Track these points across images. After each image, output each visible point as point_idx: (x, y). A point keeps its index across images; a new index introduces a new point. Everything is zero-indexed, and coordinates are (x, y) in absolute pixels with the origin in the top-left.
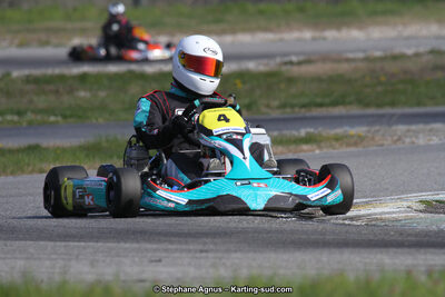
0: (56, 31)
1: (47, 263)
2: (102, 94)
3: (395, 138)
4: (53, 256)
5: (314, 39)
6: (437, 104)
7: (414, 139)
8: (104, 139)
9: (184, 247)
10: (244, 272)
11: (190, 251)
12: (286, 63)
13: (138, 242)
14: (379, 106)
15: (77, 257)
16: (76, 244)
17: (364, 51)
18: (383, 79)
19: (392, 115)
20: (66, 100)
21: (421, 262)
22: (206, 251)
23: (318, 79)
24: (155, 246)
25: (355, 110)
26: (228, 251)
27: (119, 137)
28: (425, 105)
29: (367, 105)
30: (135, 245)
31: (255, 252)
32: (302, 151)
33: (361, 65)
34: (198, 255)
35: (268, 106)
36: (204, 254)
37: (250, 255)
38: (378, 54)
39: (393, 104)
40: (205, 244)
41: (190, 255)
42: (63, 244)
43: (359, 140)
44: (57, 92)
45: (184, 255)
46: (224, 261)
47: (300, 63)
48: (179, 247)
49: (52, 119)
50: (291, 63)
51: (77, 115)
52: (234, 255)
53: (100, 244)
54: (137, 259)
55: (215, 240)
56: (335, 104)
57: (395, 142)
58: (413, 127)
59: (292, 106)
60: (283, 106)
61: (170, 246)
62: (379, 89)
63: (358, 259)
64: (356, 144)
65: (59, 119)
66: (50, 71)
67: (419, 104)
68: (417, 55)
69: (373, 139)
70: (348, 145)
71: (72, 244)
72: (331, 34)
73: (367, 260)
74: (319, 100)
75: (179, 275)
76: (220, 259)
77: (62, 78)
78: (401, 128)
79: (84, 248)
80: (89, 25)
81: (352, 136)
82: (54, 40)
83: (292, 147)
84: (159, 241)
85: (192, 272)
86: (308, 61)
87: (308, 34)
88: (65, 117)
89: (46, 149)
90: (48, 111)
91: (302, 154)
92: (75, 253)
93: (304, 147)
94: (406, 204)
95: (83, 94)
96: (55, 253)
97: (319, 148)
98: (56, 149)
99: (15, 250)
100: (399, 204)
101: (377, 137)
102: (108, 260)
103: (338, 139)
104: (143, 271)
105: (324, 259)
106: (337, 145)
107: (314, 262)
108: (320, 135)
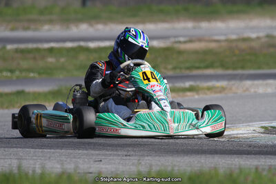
1: (31, 162)
2: (62, 60)
3: (245, 89)
4: (35, 158)
5: (194, 28)
6: (270, 68)
7: (256, 90)
9: (115, 153)
10: (155, 169)
11: (119, 155)
12: (176, 42)
13: (87, 150)
14: (235, 69)
15: (50, 158)
16: (49, 150)
17: (225, 35)
18: (237, 52)
19: (243, 75)
20: (41, 64)
21: (263, 163)
22: (129, 156)
23: (196, 52)
24: (97, 152)
25: (220, 71)
26: (143, 155)
28: (263, 69)
29: (227, 68)
30: (85, 152)
31: (160, 156)
32: (187, 96)
33: (223, 44)
34: (125, 158)
35: (166, 68)
36: (128, 157)
37: (157, 158)
38: (234, 37)
39: (243, 68)
40: (128, 151)
41: (119, 158)
42: (40, 150)
43: (223, 89)
44: (35, 58)
45: (115, 158)
47: (185, 42)
49: (32, 75)
50: (180, 42)
51: (47, 73)
52: (146, 158)
53: (63, 151)
54: (86, 160)
55: (135, 149)
56: (207, 67)
57: (245, 91)
58: (256, 82)
59: (181, 68)
60: (174, 68)
61: (107, 153)
62: (235, 59)
63: (223, 161)
64: (220, 92)
65: (36, 75)
66: (30, 46)
67: (259, 68)
68: (258, 38)
69: (231, 89)
70: (216, 92)
72: (204, 25)
73: (229, 162)
74: (197, 65)
75: (113, 170)
76: (139, 160)
77: (38, 50)
78: (248, 83)
79: (53, 153)
81: (218, 87)
83: (181, 94)
84: (100, 149)
85: (121, 168)
86: (191, 41)
87: (190, 25)
88: (39, 74)
89: (29, 93)
90: (30, 70)
91: (187, 98)
92: (48, 156)
93: (189, 94)
94: (252, 128)
95: (51, 60)
96: (36, 156)
97: (198, 94)
98: (34, 93)
99: (10, 154)
100: (248, 128)
101: (234, 88)
102: (68, 160)
103: (209, 89)
104: (90, 167)
105: (203, 161)
106: (208, 92)
107: (196, 162)
108: (198, 86)
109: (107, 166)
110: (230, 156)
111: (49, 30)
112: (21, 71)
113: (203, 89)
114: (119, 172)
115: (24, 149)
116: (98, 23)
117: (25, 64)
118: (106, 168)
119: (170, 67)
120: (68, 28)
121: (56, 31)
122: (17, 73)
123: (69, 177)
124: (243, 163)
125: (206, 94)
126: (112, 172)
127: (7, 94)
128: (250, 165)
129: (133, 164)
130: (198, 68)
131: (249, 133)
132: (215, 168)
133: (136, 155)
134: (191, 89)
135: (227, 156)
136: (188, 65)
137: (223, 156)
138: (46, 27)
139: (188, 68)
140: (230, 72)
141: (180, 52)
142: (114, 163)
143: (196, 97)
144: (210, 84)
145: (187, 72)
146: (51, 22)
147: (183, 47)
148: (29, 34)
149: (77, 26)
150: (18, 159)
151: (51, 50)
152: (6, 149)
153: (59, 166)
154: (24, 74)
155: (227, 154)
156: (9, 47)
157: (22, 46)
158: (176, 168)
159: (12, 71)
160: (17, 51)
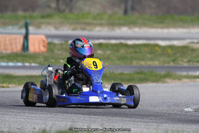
0: (89, 24)
8: (108, 72)
27: (115, 72)
46: (159, 127)
48: (140, 120)
71: (92, 116)
80: (104, 22)
82: (88, 28)
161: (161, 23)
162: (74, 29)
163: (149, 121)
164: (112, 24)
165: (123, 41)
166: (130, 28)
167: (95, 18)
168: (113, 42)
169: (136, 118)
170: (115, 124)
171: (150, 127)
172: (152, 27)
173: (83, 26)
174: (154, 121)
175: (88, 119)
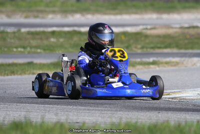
0: (42, 11)
1: (35, 114)
2: (61, 40)
4: (38, 111)
5: (157, 19)
9: (96, 108)
10: (124, 120)
11: (99, 110)
12: (144, 29)
13: (76, 106)
14: (186, 48)
15: (49, 111)
16: (48, 106)
17: (180, 24)
18: (188, 37)
19: (191, 53)
20: (45, 42)
23: (158, 36)
24: (83, 108)
25: (175, 51)
26: (116, 111)
29: (181, 48)
30: (75, 107)
31: (129, 111)
34: (103, 112)
35: (136, 48)
36: (106, 112)
37: (126, 113)
38: (186, 25)
39: (192, 48)
40: (106, 107)
41: (99, 112)
42: (43, 105)
43: (177, 64)
44: (41, 39)
45: (97, 112)
47: (151, 29)
49: (39, 51)
50: (147, 29)
51: (50, 49)
52: (119, 113)
53: (59, 106)
54: (75, 113)
55: (111, 106)
56: (166, 47)
57: (193, 65)
59: (147, 48)
60: (142, 48)
61: (91, 108)
62: (186, 41)
63: (175, 116)
64: (175, 66)
65: (42, 51)
66: (38, 29)
69: (183, 63)
70: (172, 66)
71: (46, 106)
72: (165, 16)
73: (179, 117)
74: (159, 45)
75: (94, 121)
76: (113, 114)
77: (44, 32)
78: (195, 59)
79: (52, 108)
80: (56, 9)
81: (173, 62)
82: (40, 15)
83: (146, 66)
84: (85, 106)
85: (100, 120)
86: (154, 28)
87: (154, 16)
88: (44, 50)
89: (36, 64)
90: (37, 47)
91: (151, 69)
92: (48, 109)
93: (152, 66)
94: (197, 93)
95: (52, 40)
96: (39, 110)
97: (159, 67)
98: (40, 64)
99: (21, 108)
100: (194, 92)
101: (185, 63)
102: (63, 113)
103: (167, 63)
104: (78, 119)
105: (160, 116)
106: (166, 66)
107: (155, 117)
108: (159, 61)
109: (90, 118)
110: (180, 112)
111: (52, 18)
112: (31, 48)
113: (162, 63)
114: (98, 123)
115: (31, 105)
116: (88, 14)
117: (34, 43)
118: (90, 120)
119: (139, 46)
120: (66, 17)
121: (58, 19)
122: (28, 49)
123: (62, 125)
124: (189, 118)
125: (165, 67)
126: (94, 122)
127: (20, 65)
128: (194, 119)
129: (109, 117)
130: (159, 48)
131: (194, 96)
132: (168, 121)
133: (111, 111)
134: (154, 63)
135: (177, 112)
136: (152, 45)
137: (175, 112)
138: (50, 16)
139: (152, 48)
140: (183, 51)
141: (146, 36)
142: (95, 116)
143: (158, 69)
144: (168, 59)
145: (152, 51)
146: (54, 12)
147: (149, 32)
148: (37, 21)
149: (72, 16)
150: (26, 111)
151: (53, 33)
152: (18, 104)
153: (55, 117)
154: (33, 50)
155: (178, 111)
156: (23, 30)
157: (33, 30)
158: (140, 120)
159: (24, 48)
160: (29, 33)
161: (114, 9)
162: (26, 17)
163: (103, 109)
164: (65, 12)
165: (76, 29)
166: (83, 15)
167: (47, 5)
168: (66, 29)
169: (91, 107)
170: (70, 113)
171: (105, 115)
172: (105, 14)
173: (36, 14)
174: (109, 109)
175: (42, 108)
